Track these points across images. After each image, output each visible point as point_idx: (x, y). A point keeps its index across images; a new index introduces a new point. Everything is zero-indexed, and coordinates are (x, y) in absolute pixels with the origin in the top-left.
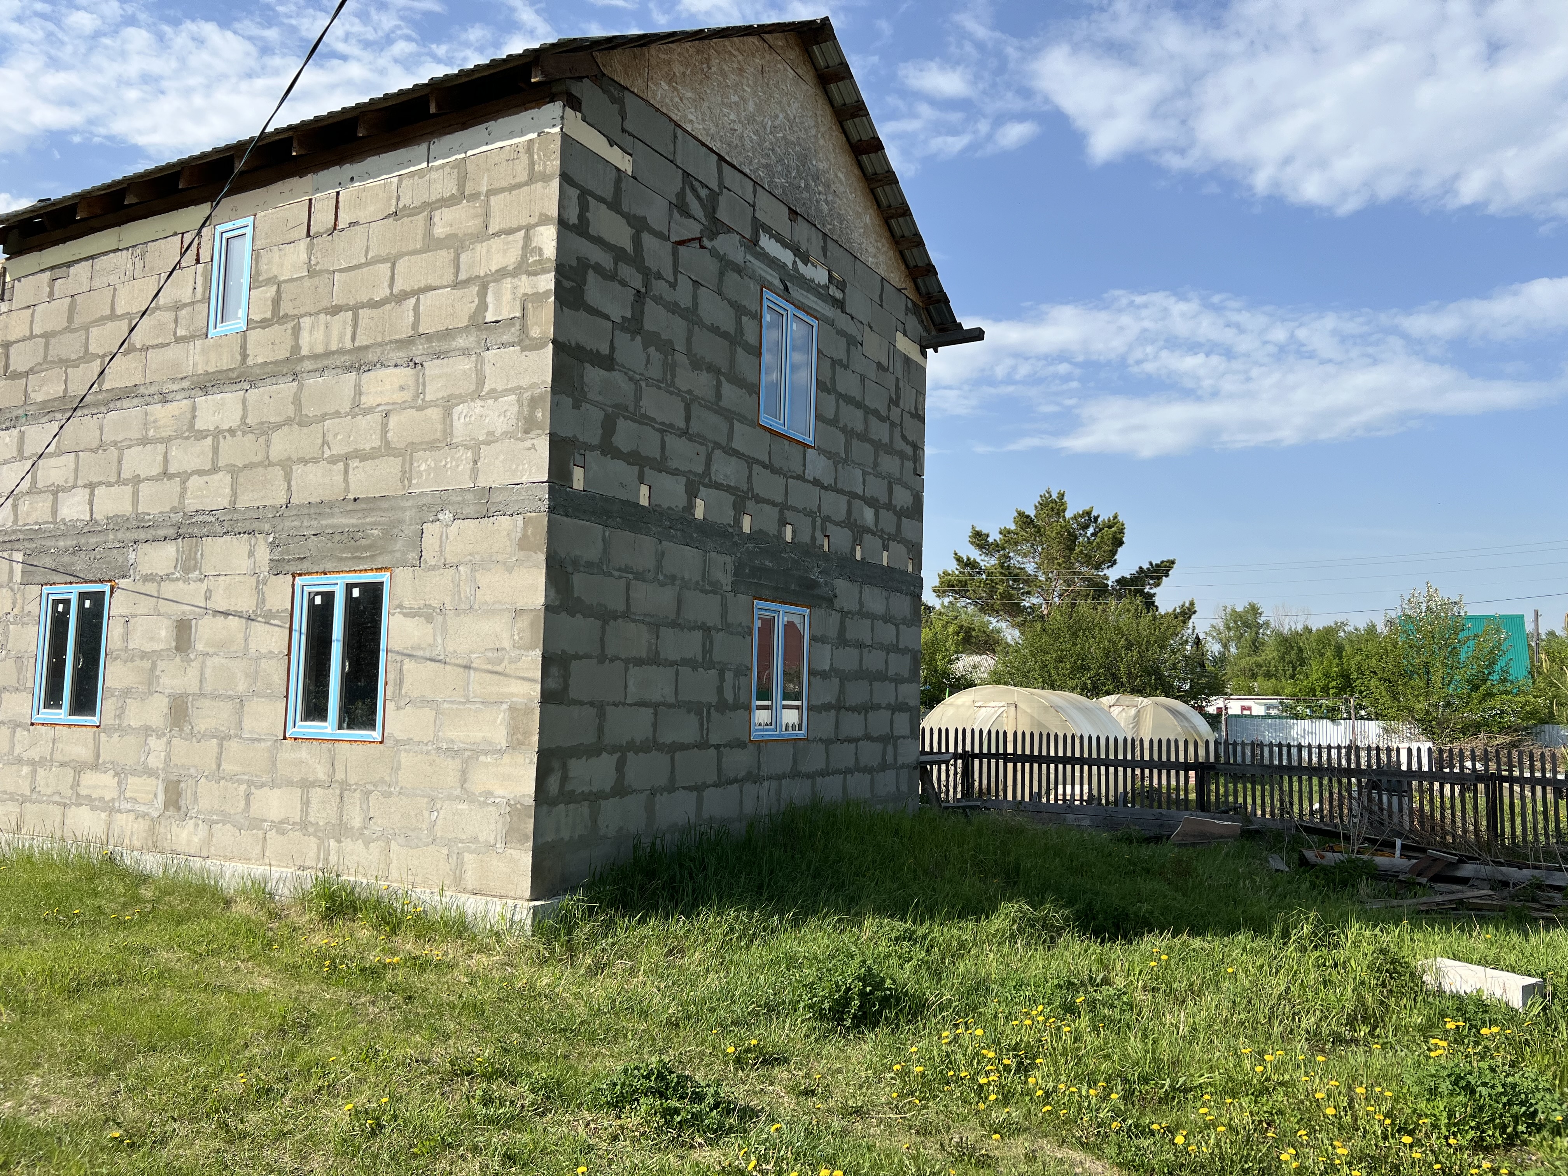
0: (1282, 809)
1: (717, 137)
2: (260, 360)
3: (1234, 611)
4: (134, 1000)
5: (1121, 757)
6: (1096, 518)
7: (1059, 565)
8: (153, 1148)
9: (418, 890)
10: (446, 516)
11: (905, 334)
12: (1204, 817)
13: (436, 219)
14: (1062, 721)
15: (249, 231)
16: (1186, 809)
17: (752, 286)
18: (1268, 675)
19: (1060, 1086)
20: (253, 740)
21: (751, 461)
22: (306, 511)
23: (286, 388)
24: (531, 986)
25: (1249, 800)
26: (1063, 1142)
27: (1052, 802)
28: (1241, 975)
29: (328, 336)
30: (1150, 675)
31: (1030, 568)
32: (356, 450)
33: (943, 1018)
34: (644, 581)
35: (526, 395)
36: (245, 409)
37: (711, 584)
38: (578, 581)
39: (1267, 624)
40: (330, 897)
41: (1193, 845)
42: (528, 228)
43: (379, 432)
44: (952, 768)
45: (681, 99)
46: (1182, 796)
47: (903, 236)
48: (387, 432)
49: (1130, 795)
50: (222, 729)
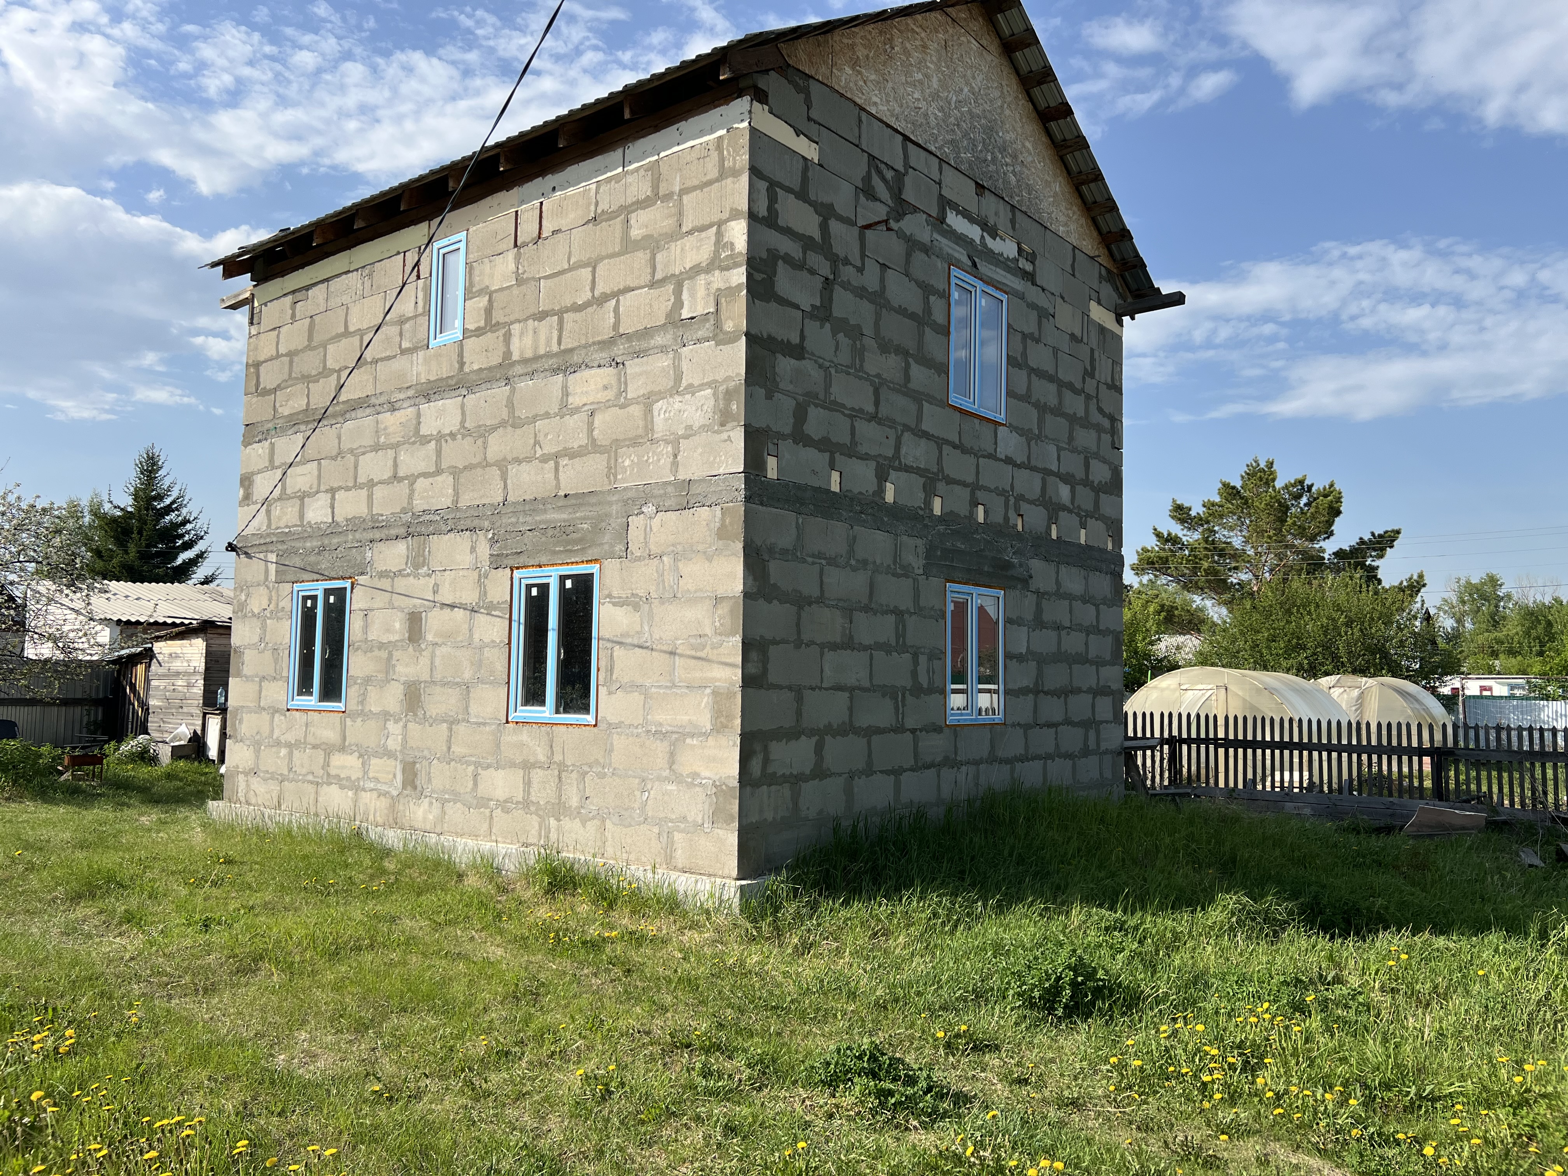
0: (1534, 798)
1: (902, 117)
2: (476, 367)
3: (1468, 583)
4: (385, 964)
5: (1345, 742)
6: (1310, 487)
7: (1270, 537)
8: (409, 1102)
9: (632, 867)
10: (649, 509)
11: (1099, 303)
12: (1442, 807)
13: (633, 222)
14: (1277, 703)
15: (462, 246)
16: (1421, 797)
17: (939, 264)
18: (1512, 652)
19: (1293, 1088)
20: (479, 724)
21: (940, 442)
22: (520, 508)
23: (501, 392)
24: (742, 963)
25: (1495, 789)
26: (1298, 1147)
27: (1268, 789)
28: (1493, 978)
29: (536, 341)
30: (1373, 654)
31: (1237, 542)
32: (565, 449)
33: (1160, 1011)
34: (837, 566)
35: (721, 389)
36: (463, 414)
37: (902, 567)
38: (774, 567)
39: (1509, 597)
40: (552, 873)
41: (1430, 836)
42: (720, 224)
43: (585, 431)
44: (1157, 754)
45: (865, 82)
46: (1416, 784)
47: (1095, 202)
48: (592, 431)
49: (1355, 783)
50: (451, 714)
